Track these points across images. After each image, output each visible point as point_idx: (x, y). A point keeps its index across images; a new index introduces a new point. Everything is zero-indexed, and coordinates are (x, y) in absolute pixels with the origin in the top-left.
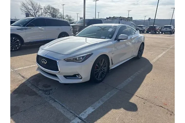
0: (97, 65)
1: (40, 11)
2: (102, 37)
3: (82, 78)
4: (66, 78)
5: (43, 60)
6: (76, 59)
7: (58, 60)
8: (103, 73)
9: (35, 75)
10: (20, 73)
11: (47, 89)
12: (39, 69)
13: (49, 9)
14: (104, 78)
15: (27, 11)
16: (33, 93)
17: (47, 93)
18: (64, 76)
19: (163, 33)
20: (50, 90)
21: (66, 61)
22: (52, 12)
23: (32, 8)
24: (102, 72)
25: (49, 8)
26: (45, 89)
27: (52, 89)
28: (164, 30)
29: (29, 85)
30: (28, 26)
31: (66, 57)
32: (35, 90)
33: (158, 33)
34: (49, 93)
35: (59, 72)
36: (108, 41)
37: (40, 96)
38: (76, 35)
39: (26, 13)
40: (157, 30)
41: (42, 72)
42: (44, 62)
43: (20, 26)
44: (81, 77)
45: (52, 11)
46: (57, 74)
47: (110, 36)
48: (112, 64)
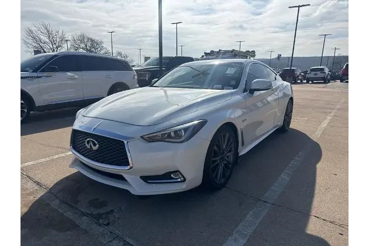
0: (215, 148)
1: (65, 46)
2: (215, 86)
3: (185, 180)
4: (147, 182)
5: (88, 142)
6: (169, 136)
7: (127, 138)
8: (226, 166)
9: (67, 178)
10: (30, 175)
11: (101, 211)
12: (77, 162)
13: (82, 41)
14: (230, 176)
15: (37, 45)
16: (66, 225)
17: (101, 221)
18: (141, 177)
19: (310, 82)
20: (108, 213)
21: (145, 140)
22: (88, 47)
23: (48, 40)
24: (225, 162)
25: (82, 38)
26: (95, 212)
27: (112, 211)
28: (312, 75)
29: (55, 203)
30: (43, 71)
31: (145, 132)
32: (69, 214)
33: (299, 81)
34: (107, 222)
35: (131, 168)
36: (232, 94)
37: (86, 232)
38: (154, 85)
39: (35, 51)
40: (298, 77)
41: (83, 169)
42: (92, 145)
43: (27, 71)
44: (182, 179)
45: (89, 44)
46: (124, 173)
47: (233, 83)
48: (243, 144)
